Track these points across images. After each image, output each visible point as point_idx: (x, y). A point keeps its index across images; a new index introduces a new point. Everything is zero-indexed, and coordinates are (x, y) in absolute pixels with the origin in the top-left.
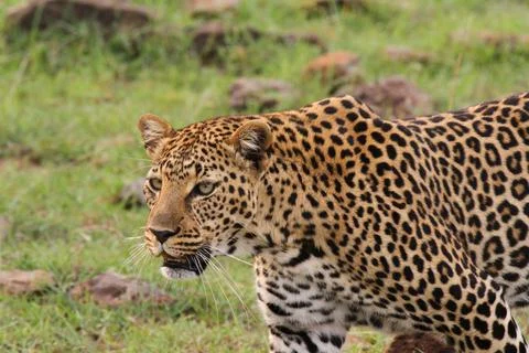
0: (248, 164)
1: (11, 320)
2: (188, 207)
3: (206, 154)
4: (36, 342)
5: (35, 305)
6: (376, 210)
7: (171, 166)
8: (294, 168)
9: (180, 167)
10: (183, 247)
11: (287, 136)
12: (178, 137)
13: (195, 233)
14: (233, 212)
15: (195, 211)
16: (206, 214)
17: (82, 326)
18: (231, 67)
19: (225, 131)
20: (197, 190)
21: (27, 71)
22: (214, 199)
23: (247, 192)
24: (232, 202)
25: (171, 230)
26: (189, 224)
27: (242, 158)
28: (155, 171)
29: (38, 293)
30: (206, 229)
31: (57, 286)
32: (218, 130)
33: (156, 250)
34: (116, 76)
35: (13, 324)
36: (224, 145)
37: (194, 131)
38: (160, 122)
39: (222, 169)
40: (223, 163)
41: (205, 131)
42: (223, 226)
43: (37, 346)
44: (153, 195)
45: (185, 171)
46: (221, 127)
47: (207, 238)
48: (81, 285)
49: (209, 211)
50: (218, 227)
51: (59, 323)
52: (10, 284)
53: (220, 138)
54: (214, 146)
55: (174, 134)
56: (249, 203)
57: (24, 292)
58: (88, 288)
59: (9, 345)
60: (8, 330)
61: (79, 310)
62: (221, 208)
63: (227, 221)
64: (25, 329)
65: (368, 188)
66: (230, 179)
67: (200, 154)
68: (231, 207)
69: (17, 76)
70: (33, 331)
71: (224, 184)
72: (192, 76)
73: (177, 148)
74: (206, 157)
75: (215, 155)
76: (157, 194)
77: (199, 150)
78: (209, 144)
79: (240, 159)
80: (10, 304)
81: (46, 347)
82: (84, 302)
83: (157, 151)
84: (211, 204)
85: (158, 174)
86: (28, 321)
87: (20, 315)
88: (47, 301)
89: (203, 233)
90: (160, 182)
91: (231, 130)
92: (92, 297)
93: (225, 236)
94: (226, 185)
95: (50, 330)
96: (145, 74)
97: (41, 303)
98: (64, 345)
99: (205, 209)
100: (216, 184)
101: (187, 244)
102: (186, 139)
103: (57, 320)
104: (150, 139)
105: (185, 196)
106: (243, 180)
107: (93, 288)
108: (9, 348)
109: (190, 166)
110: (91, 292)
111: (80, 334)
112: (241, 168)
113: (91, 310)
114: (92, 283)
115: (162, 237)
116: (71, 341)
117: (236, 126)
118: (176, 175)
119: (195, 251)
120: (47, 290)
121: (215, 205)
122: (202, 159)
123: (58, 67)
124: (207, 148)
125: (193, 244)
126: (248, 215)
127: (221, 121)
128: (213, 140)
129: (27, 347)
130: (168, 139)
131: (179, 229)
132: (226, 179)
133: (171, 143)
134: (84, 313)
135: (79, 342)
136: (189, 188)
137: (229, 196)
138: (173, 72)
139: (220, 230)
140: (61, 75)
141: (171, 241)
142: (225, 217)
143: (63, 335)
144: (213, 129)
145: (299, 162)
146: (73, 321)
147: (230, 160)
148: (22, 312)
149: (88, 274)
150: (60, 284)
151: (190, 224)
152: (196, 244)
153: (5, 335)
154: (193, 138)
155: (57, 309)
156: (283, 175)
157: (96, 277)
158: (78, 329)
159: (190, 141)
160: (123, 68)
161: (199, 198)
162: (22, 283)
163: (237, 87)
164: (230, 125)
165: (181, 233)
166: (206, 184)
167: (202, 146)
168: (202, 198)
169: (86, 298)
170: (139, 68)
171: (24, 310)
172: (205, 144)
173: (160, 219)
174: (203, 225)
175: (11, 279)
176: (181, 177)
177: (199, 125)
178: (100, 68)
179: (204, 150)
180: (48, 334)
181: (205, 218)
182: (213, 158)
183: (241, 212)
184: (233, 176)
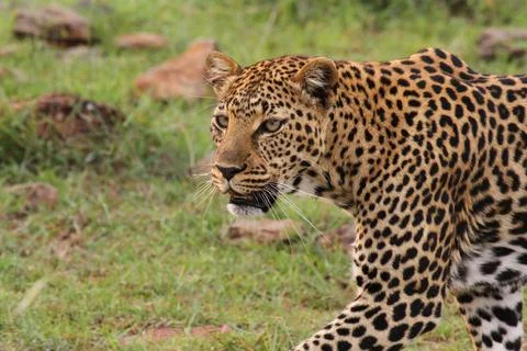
0: (314, 101)
1: (260, 269)
2: (255, 145)
3: (272, 91)
4: (286, 290)
5: (284, 254)
6: (422, 154)
7: (237, 104)
8: (357, 102)
9: (246, 105)
10: (250, 184)
11: (352, 73)
12: (244, 75)
13: (262, 170)
14: (299, 150)
15: (261, 148)
16: (273, 152)
17: (331, 274)
18: (480, 17)
19: (291, 69)
20: (263, 128)
21: (277, 22)
22: (281, 136)
23: (314, 130)
24: (299, 139)
25: (237, 167)
26: (255, 161)
27: (308, 96)
28: (221, 108)
29: (286, 242)
30: (273, 166)
31: (305, 235)
32: (284, 68)
33: (222, 187)
34: (365, 27)
35: (262, 272)
36: (289, 82)
37: (260, 69)
38: (227, 60)
39: (289, 106)
40: (289, 100)
41: (271, 68)
42: (290, 164)
43: (287, 295)
44: (220, 132)
45: (252, 109)
46: (287, 65)
47: (274, 176)
48: (330, 234)
49: (276, 149)
50: (285, 165)
51: (308, 272)
52: (260, 234)
53: (285, 76)
54: (280, 84)
55: (240, 71)
56: (317, 141)
57: (274, 241)
58: (337, 237)
59: (259, 293)
60: (259, 278)
61: (328, 258)
62: (288, 145)
63: (294, 159)
64: (274, 278)
65: (424, 132)
66: (296, 116)
67: (266, 92)
68: (298, 144)
69: (267, 27)
70: (283, 279)
71: (290, 121)
72: (440, 26)
73: (243, 86)
74: (272, 95)
75: (281, 92)
76: (224, 131)
77: (265, 87)
78: (276, 82)
79: (306, 96)
80: (259, 252)
81: (296, 296)
82: (333, 251)
83: (224, 88)
84: (278, 141)
85: (224, 112)
86: (278, 270)
87: (270, 264)
88: (296, 250)
89: (270, 169)
90: (227, 119)
91: (297, 68)
92: (341, 246)
93: (292, 173)
94: (293, 122)
95: (299, 279)
96: (394, 24)
97: (290, 252)
98: (314, 293)
99: (272, 146)
100: (284, 122)
101: (253, 181)
102: (253, 77)
103: (306, 269)
104: (217, 77)
105: (252, 133)
106: (310, 117)
107: (342, 237)
108: (259, 296)
109: (256, 104)
110: (340, 241)
111: (329, 283)
112: (308, 105)
113: (339, 259)
114: (340, 232)
115: (229, 174)
116: (320, 289)
117: (302, 64)
118: (243, 112)
119: (262, 187)
120: (296, 239)
121: (282, 142)
122: (268, 96)
123: (308, 19)
124: (273, 86)
125: (260, 181)
126: (315, 153)
127: (288, 59)
128: (278, 78)
129: (277, 295)
130: (234, 78)
131: (245, 166)
132: (293, 116)
133: (237, 81)
134: (332, 261)
135: (327, 290)
136: (256, 125)
137: (296, 133)
138: (421, 22)
139: (287, 168)
140: (310, 26)
141: (238, 178)
142: (292, 154)
143: (312, 284)
144: (279, 67)
145: (361, 97)
146: (322, 270)
147: (296, 98)
148: (271, 261)
149: (336, 223)
150: (309, 233)
151: (257, 161)
152: (263, 181)
153: (256, 284)
154: (259, 76)
155: (305, 257)
156: (347, 109)
157: (344, 227)
158: (327, 278)
159: (257, 79)
160: (371, 18)
161: (266, 135)
162: (272, 232)
163: (485, 37)
164: (296, 63)
165: (247, 170)
166: (273, 121)
167: (269, 84)
168: (269, 135)
169: (335, 247)
170: (388, 19)
171: (274, 258)
172: (271, 82)
173: (226, 156)
174: (270, 162)
175: (260, 228)
176: (247, 115)
177: (267, 63)
178: (349, 18)
179: (270, 88)
180: (296, 283)
181: (272, 155)
182: (280, 96)
183: (308, 150)
184: (300, 113)
